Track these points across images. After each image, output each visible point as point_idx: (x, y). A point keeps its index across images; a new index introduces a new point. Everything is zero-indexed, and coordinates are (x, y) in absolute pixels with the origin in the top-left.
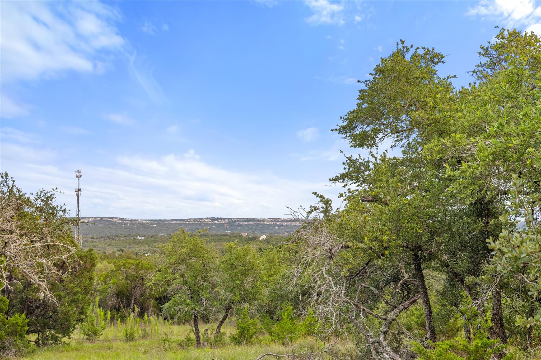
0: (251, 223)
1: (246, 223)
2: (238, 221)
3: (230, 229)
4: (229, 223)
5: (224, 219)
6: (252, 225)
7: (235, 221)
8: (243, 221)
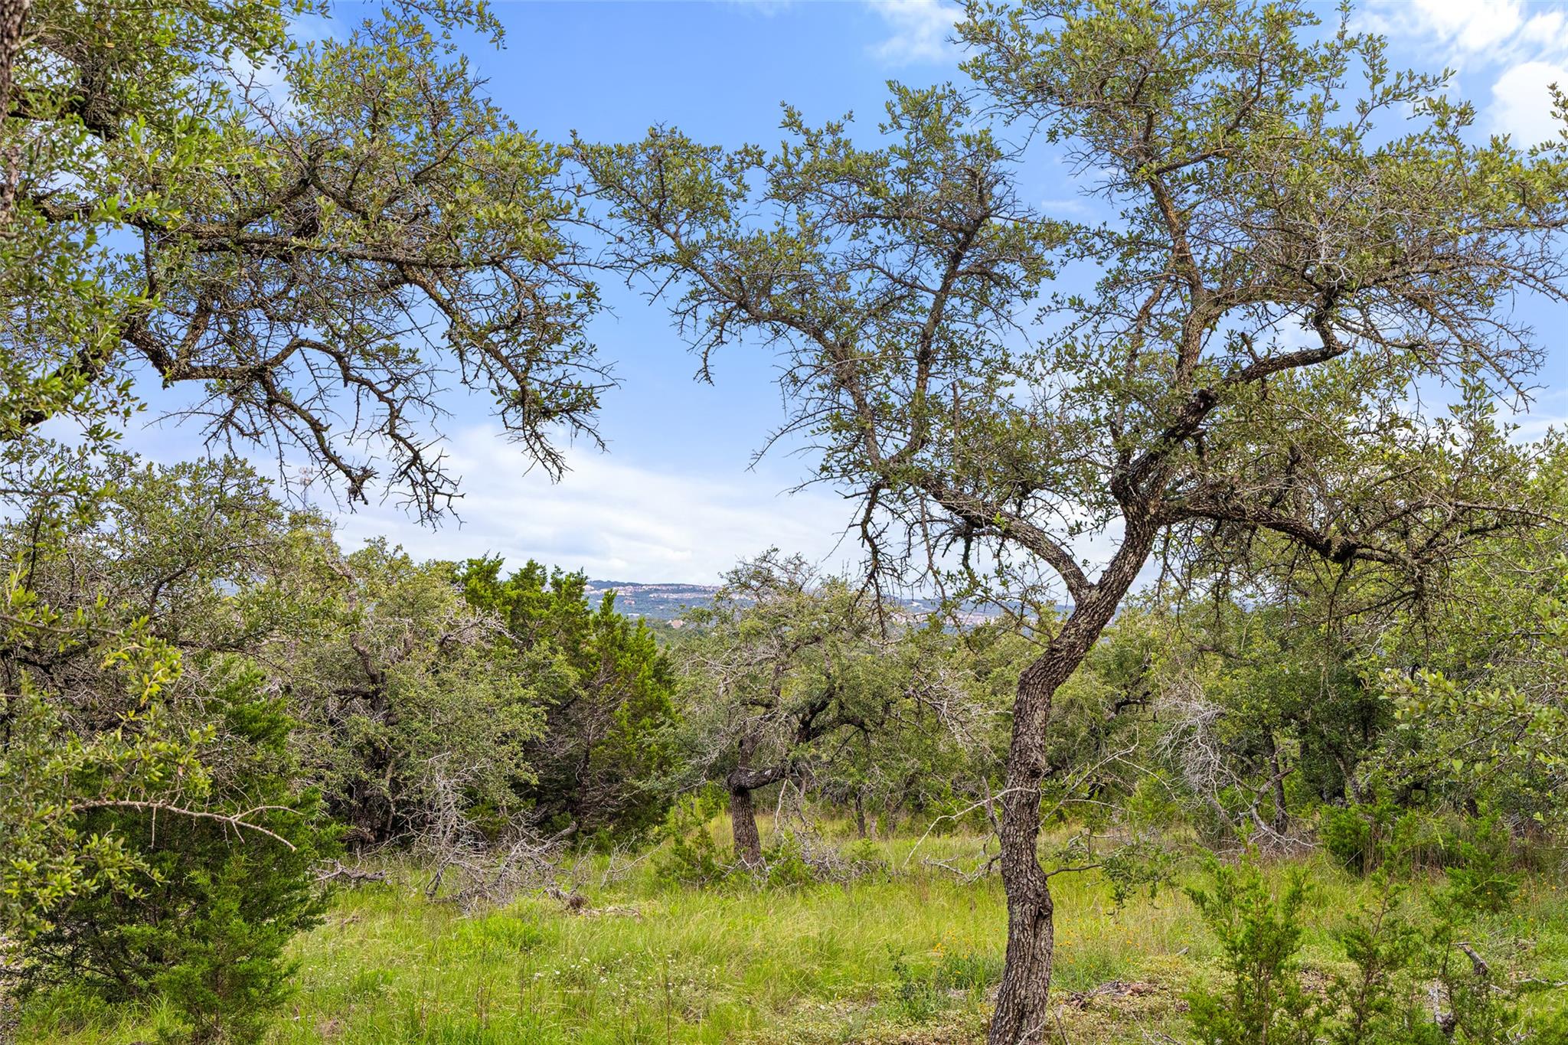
0: (687, 596)
1: (675, 596)
2: (656, 591)
3: (639, 610)
4: (636, 595)
5: (624, 585)
6: (688, 601)
7: (650, 592)
8: (667, 591)
